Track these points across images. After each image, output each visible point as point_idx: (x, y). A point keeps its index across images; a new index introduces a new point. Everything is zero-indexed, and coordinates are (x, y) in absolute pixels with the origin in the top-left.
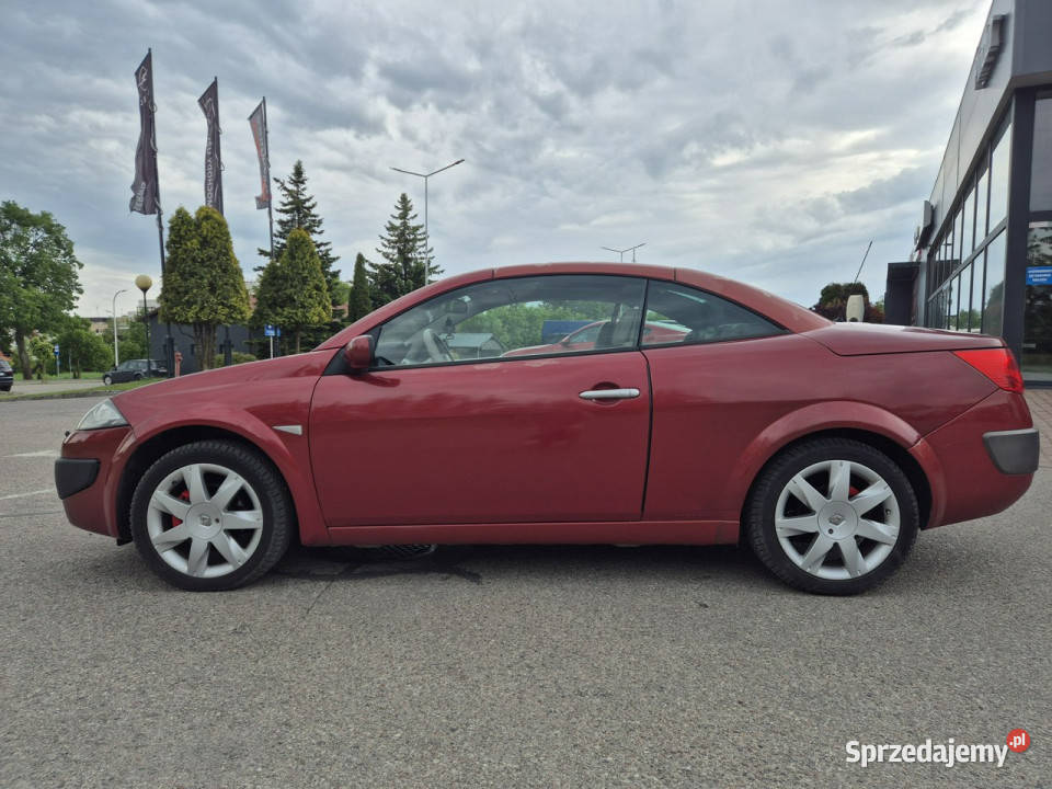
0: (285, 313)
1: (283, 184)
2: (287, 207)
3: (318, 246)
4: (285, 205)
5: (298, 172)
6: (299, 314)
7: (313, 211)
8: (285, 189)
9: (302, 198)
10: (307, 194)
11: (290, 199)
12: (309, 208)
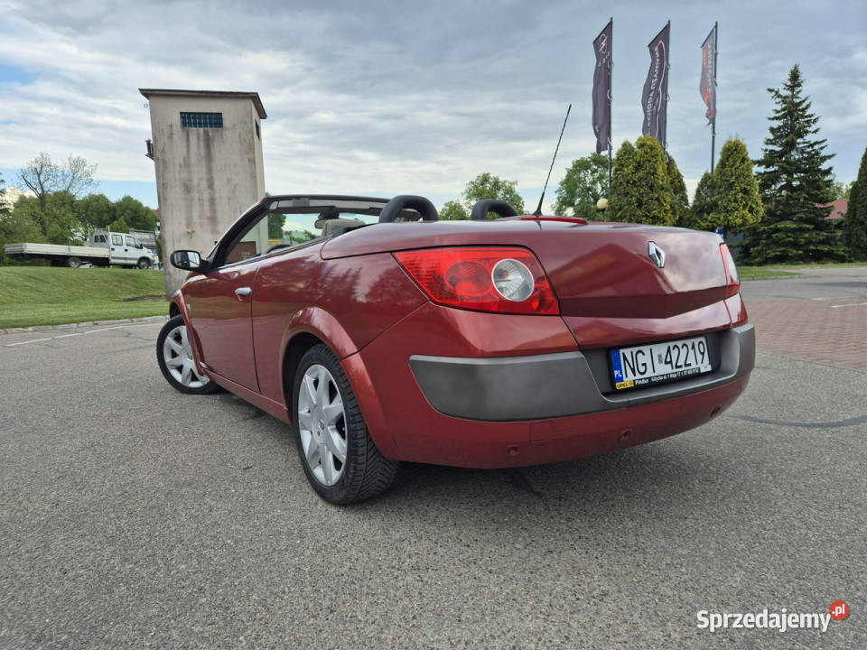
0: (710, 218)
1: (777, 93)
2: (781, 114)
3: (812, 145)
4: (778, 112)
5: (795, 76)
6: (722, 218)
7: (808, 112)
8: (779, 96)
9: (797, 101)
10: (802, 96)
11: (784, 106)
12: (803, 110)
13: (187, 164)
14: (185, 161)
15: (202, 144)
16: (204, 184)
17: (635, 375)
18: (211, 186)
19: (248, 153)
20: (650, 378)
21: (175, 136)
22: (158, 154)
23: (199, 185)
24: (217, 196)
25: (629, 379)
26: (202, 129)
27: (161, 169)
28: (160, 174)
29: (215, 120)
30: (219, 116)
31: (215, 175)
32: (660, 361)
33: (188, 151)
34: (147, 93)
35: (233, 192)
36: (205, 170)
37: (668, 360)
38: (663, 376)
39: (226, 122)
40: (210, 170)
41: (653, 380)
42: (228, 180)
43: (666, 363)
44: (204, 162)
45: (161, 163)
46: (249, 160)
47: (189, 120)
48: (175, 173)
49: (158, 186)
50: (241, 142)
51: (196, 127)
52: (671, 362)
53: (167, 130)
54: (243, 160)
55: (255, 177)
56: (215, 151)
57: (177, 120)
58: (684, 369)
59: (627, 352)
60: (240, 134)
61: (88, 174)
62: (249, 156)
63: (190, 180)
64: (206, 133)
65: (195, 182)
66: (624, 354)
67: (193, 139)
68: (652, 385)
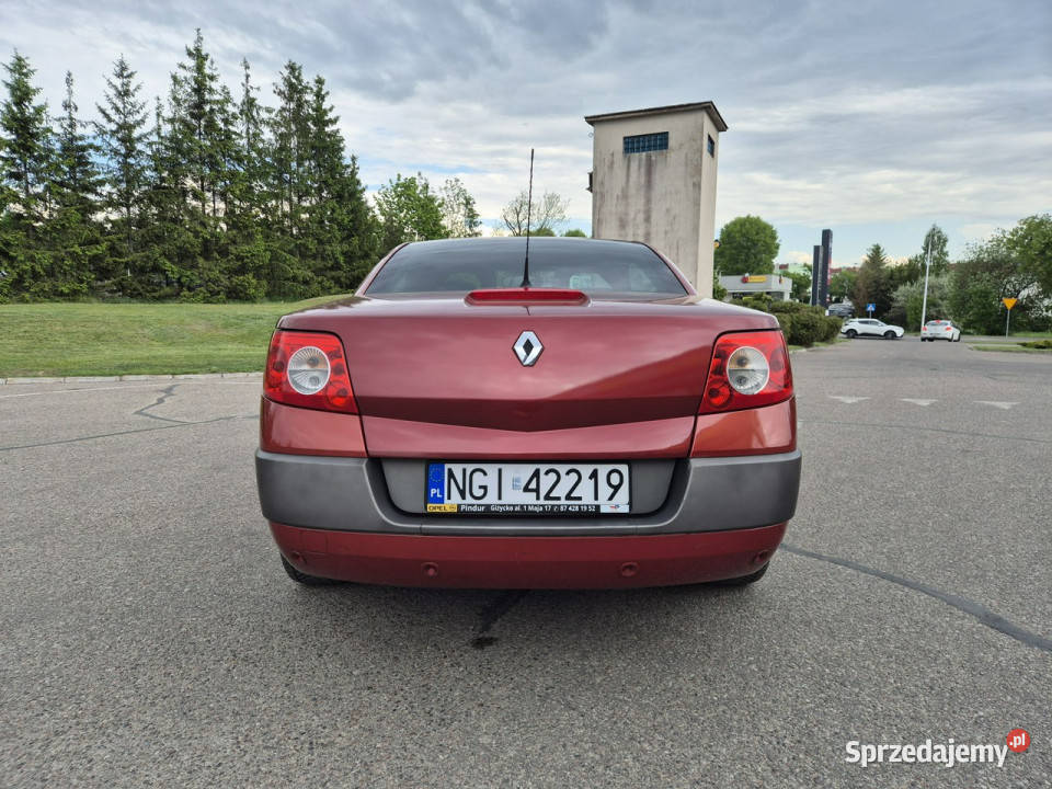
13: (625, 196)
14: (623, 191)
15: (643, 170)
16: (641, 217)
17: (464, 498)
18: (648, 219)
19: (693, 176)
20: (488, 506)
21: (615, 166)
22: (596, 187)
23: (635, 219)
24: (653, 230)
25: (453, 502)
26: (644, 154)
27: (598, 204)
28: (597, 209)
29: (660, 142)
30: (665, 135)
31: (653, 206)
32: (515, 487)
33: (628, 181)
34: (592, 121)
35: (671, 224)
36: (643, 201)
37: (533, 485)
38: (514, 506)
39: (672, 143)
40: (648, 201)
41: (493, 509)
42: (668, 210)
43: (526, 489)
44: (642, 193)
45: (599, 196)
46: (694, 184)
47: (632, 144)
48: (612, 207)
49: (593, 222)
50: (686, 165)
51: (638, 151)
52: (537, 491)
53: (608, 158)
54: (686, 185)
55: (699, 205)
56: (657, 177)
57: (620, 146)
58: (563, 501)
59: (457, 469)
60: (686, 155)
61: (561, 211)
62: (695, 180)
63: (627, 214)
64: (649, 158)
65: (632, 215)
66: (450, 470)
67: (634, 165)
68: (488, 515)
